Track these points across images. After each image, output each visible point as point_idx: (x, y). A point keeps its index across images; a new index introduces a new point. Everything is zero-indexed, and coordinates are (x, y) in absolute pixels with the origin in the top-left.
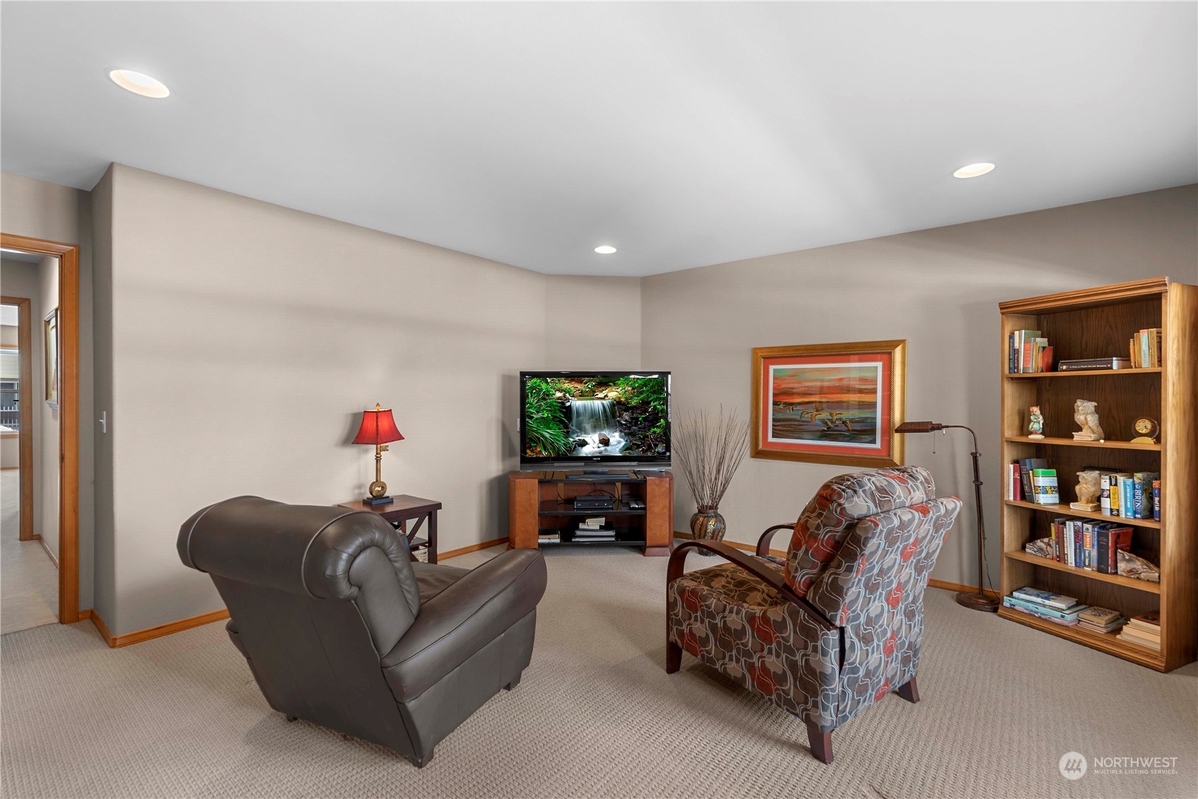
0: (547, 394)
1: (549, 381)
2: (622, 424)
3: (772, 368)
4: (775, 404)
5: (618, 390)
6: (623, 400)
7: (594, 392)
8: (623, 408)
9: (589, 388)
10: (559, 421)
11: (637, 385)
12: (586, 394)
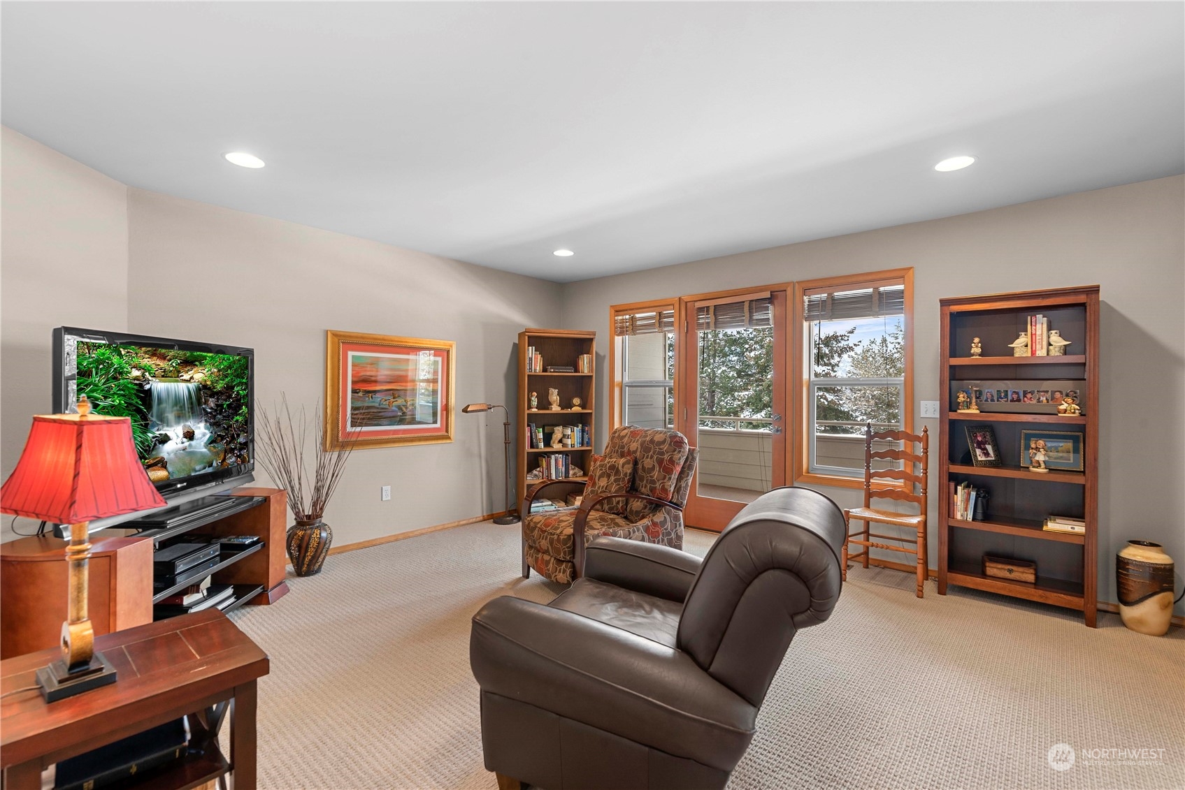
0: (120, 372)
1: (123, 353)
2: (207, 413)
3: (351, 354)
4: (354, 391)
5: (204, 372)
6: (209, 383)
7: (179, 372)
8: (209, 393)
9: (174, 367)
10: (135, 410)
11: (222, 367)
12: (170, 374)
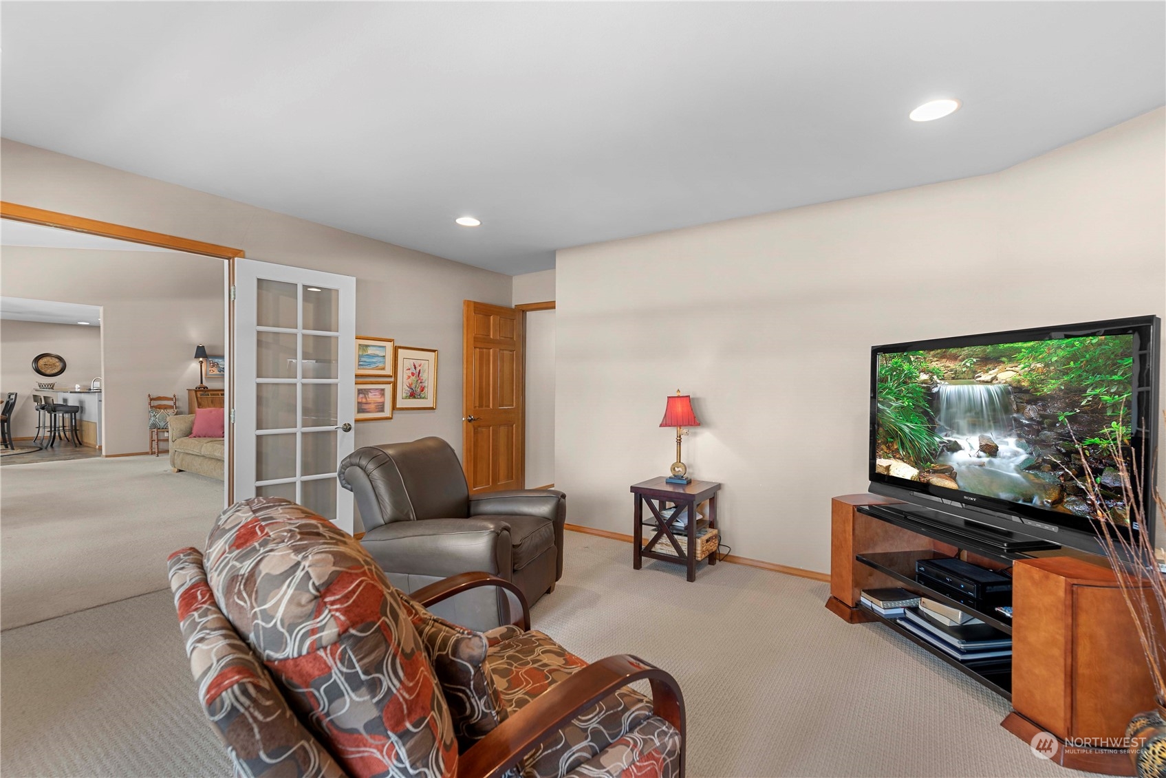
0: (909, 377)
1: (912, 359)
2: (1021, 425)
5: (1017, 369)
6: (1025, 384)
7: (975, 372)
8: (1026, 397)
9: (967, 367)
10: (922, 413)
11: (1054, 359)
12: (962, 376)
